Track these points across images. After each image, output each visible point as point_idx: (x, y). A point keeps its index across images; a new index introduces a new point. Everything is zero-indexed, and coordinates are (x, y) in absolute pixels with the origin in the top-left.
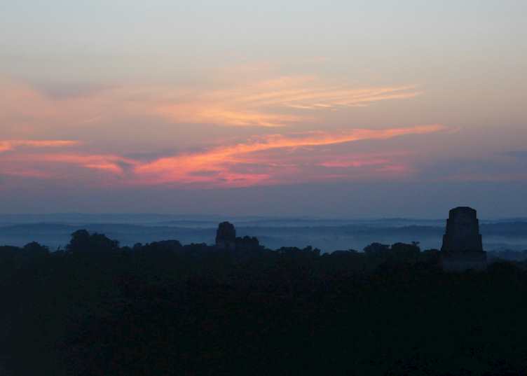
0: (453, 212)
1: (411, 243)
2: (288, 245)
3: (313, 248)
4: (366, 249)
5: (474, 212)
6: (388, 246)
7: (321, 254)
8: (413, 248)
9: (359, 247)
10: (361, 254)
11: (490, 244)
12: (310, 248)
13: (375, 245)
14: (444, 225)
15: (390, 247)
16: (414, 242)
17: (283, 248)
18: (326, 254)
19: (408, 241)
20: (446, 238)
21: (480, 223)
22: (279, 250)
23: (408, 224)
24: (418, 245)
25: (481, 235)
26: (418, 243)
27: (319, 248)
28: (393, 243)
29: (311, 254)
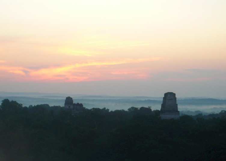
0: (166, 95)
1: (148, 107)
2: (95, 107)
3: (106, 109)
4: (129, 109)
5: (174, 94)
6: (138, 108)
7: (110, 111)
8: (149, 110)
9: (126, 108)
10: (126, 112)
11: (181, 108)
12: (105, 108)
13: (133, 108)
14: (162, 100)
15: (139, 109)
16: (149, 107)
17: (93, 109)
18: (112, 112)
19: (146, 106)
20: (163, 106)
21: (177, 99)
22: (92, 109)
23: (147, 99)
24: (151, 108)
25: (177, 105)
26: (151, 107)
27: (109, 109)
28: (140, 107)
29: (105, 111)
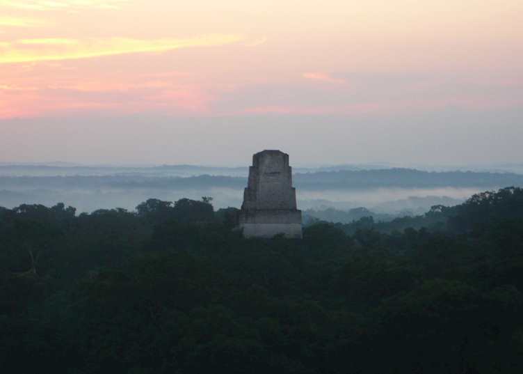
0: (258, 158)
1: (201, 200)
2: (30, 202)
3: (66, 207)
4: (139, 207)
5: (286, 157)
6: (169, 203)
7: (77, 214)
8: (203, 207)
9: (131, 203)
10: (131, 215)
11: (307, 200)
12: (61, 205)
13: (152, 202)
14: (246, 174)
15: (172, 205)
16: (205, 198)
17: (23, 207)
18: (83, 215)
19: (195, 195)
20: (250, 193)
21: (293, 173)
22: (17, 209)
23: (197, 174)
24: (210, 202)
25: (294, 189)
26: (211, 199)
27: (73, 206)
28: (177, 200)
29: (62, 215)
